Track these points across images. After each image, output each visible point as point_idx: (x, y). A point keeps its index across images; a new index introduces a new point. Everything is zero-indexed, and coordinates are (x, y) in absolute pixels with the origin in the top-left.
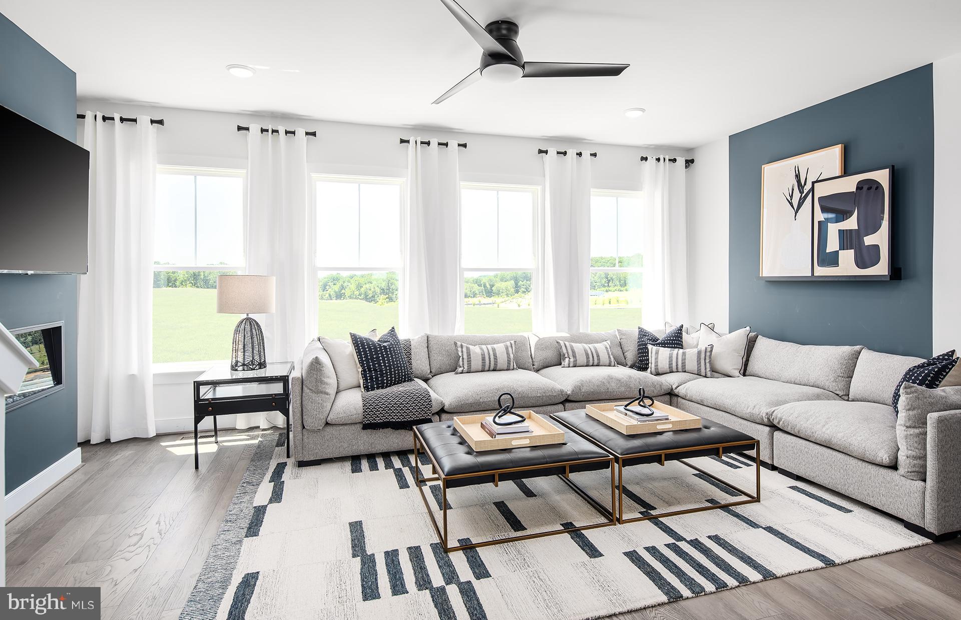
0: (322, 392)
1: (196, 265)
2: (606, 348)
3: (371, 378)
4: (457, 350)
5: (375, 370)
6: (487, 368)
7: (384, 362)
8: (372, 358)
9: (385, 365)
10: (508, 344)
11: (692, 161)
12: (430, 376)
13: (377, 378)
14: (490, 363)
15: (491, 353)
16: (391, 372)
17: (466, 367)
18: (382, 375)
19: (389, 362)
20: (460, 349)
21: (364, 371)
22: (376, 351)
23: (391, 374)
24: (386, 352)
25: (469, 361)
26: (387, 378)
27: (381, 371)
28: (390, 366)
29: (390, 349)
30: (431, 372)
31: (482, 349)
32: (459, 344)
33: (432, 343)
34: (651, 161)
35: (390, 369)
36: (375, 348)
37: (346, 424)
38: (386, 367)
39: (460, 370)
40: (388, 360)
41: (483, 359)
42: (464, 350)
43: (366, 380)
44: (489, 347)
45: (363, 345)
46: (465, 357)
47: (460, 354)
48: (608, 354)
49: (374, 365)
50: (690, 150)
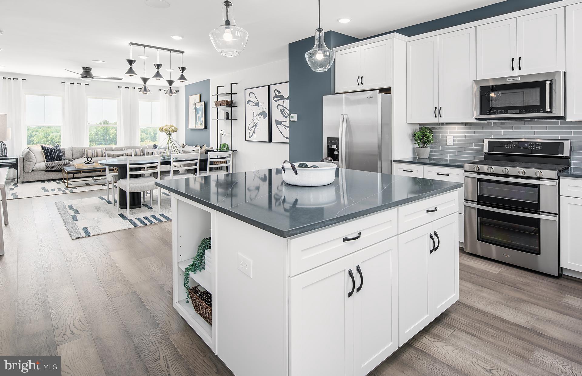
0: (31, 162)
2: (140, 150)
3: (49, 159)
4: (83, 151)
5: (50, 156)
6: (94, 156)
7: (54, 154)
8: (49, 153)
10: (103, 149)
11: (178, 91)
12: (73, 160)
14: (95, 154)
15: (95, 152)
16: (56, 157)
17: (86, 156)
18: (53, 158)
20: (84, 151)
21: (46, 156)
22: (51, 151)
24: (55, 151)
25: (87, 154)
26: (55, 159)
27: (53, 156)
28: (56, 155)
29: (56, 150)
30: (73, 158)
31: (92, 151)
32: (84, 149)
33: (73, 149)
34: (162, 91)
36: (50, 150)
37: (39, 171)
39: (84, 157)
41: (92, 154)
42: (85, 151)
43: (47, 159)
44: (95, 150)
45: (46, 149)
46: (86, 153)
47: (84, 152)
48: (140, 152)
49: (50, 155)
50: (178, 88)
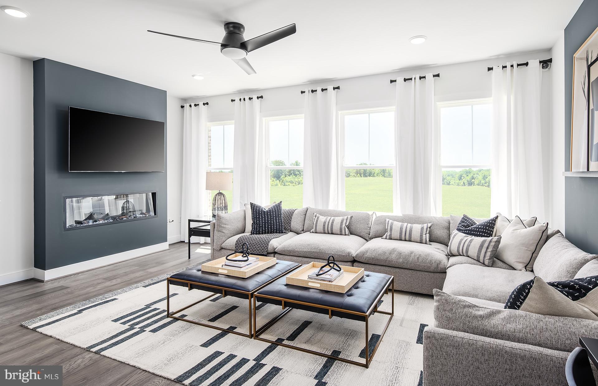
0: (220, 231)
1: (224, 167)
9: (262, 222)
11: (550, 61)
13: (257, 228)
14: (328, 229)
15: (331, 222)
17: (314, 229)
18: (259, 227)
19: (265, 221)
20: (314, 218)
23: (265, 227)
24: (264, 215)
25: (316, 226)
27: (259, 225)
31: (326, 219)
32: (315, 214)
34: (497, 70)
35: (265, 224)
38: (262, 223)
40: (265, 219)
41: (324, 225)
43: (253, 228)
44: (333, 218)
46: (315, 222)
